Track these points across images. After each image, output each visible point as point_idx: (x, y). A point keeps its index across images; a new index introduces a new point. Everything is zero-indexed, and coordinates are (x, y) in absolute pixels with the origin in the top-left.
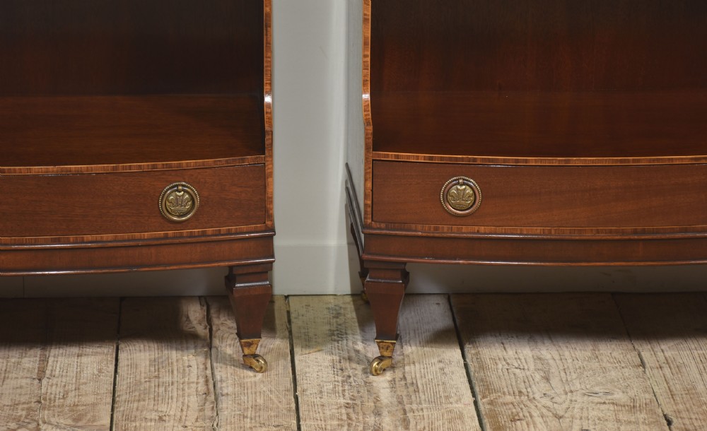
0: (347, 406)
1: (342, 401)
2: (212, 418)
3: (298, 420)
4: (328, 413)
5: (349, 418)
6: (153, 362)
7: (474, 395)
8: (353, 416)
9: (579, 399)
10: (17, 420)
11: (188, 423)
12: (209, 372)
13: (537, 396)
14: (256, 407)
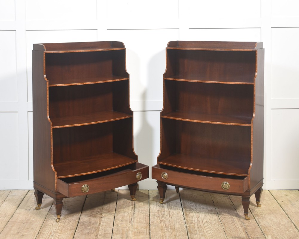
0: (159, 210)
1: (158, 209)
2: (133, 212)
3: (149, 213)
4: (155, 211)
5: (159, 212)
6: (123, 202)
7: (182, 208)
8: (160, 212)
9: (202, 209)
10: (98, 211)
11: (129, 213)
12: (133, 204)
13: (194, 209)
14: (142, 210)
